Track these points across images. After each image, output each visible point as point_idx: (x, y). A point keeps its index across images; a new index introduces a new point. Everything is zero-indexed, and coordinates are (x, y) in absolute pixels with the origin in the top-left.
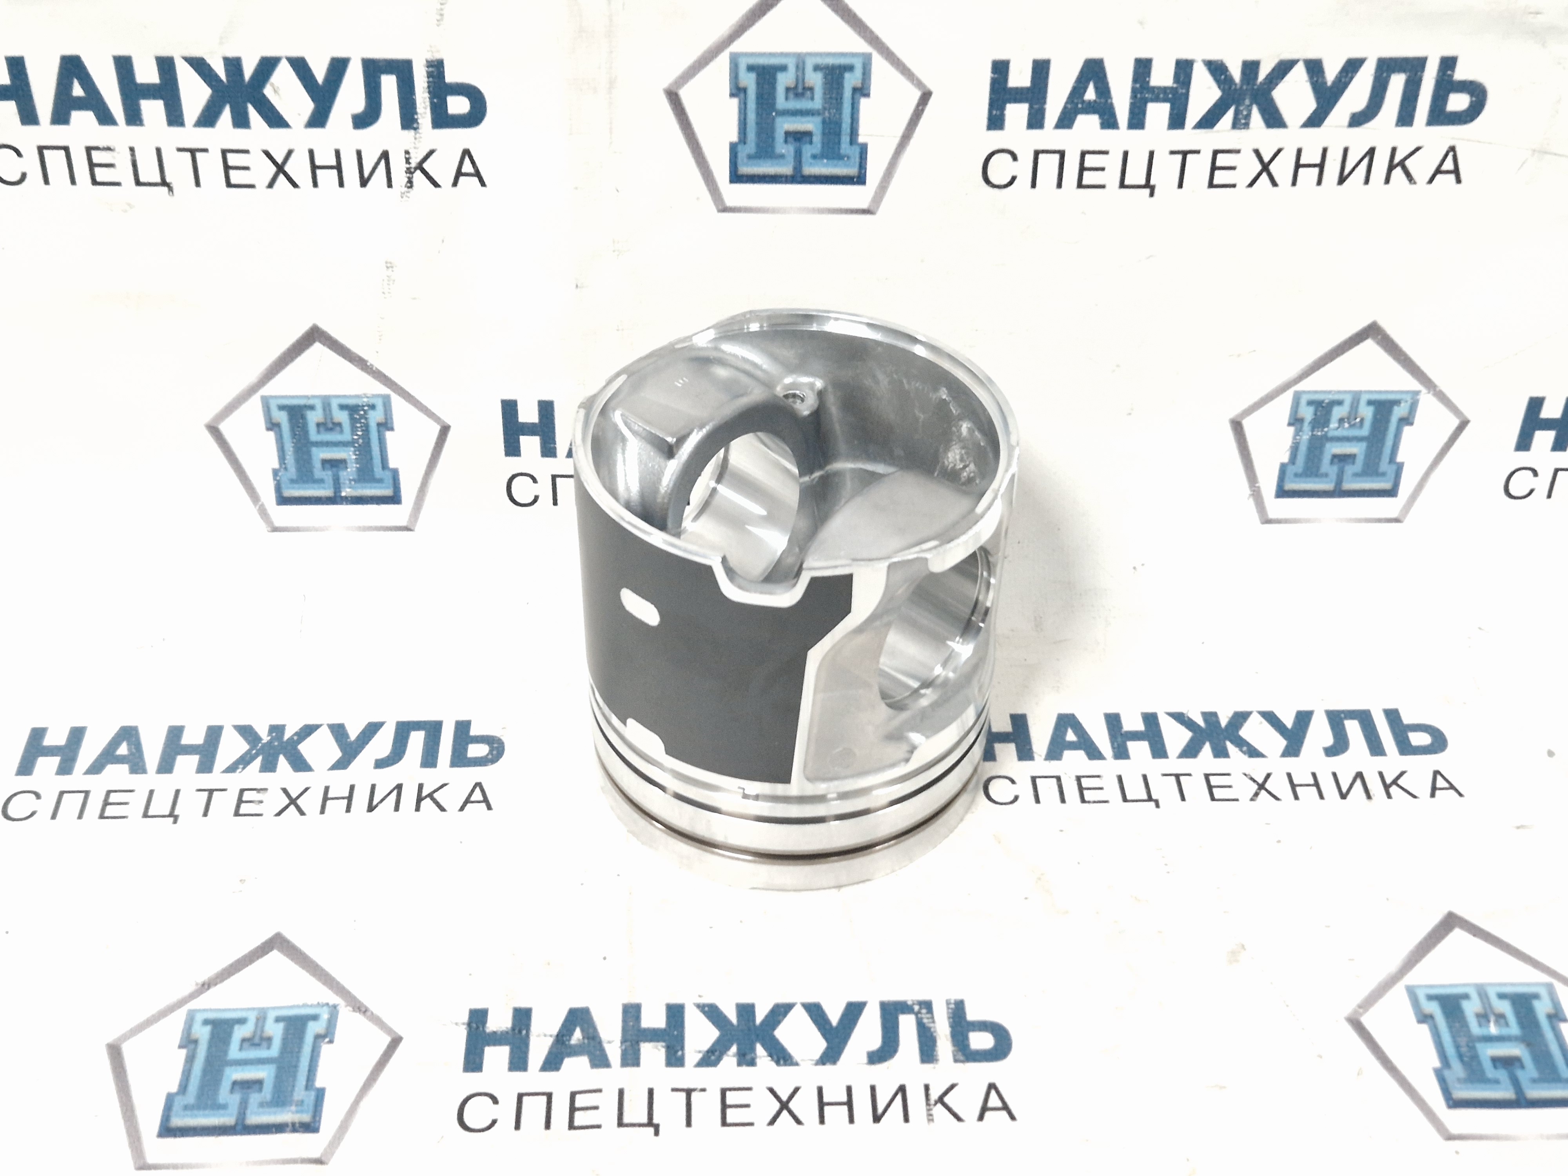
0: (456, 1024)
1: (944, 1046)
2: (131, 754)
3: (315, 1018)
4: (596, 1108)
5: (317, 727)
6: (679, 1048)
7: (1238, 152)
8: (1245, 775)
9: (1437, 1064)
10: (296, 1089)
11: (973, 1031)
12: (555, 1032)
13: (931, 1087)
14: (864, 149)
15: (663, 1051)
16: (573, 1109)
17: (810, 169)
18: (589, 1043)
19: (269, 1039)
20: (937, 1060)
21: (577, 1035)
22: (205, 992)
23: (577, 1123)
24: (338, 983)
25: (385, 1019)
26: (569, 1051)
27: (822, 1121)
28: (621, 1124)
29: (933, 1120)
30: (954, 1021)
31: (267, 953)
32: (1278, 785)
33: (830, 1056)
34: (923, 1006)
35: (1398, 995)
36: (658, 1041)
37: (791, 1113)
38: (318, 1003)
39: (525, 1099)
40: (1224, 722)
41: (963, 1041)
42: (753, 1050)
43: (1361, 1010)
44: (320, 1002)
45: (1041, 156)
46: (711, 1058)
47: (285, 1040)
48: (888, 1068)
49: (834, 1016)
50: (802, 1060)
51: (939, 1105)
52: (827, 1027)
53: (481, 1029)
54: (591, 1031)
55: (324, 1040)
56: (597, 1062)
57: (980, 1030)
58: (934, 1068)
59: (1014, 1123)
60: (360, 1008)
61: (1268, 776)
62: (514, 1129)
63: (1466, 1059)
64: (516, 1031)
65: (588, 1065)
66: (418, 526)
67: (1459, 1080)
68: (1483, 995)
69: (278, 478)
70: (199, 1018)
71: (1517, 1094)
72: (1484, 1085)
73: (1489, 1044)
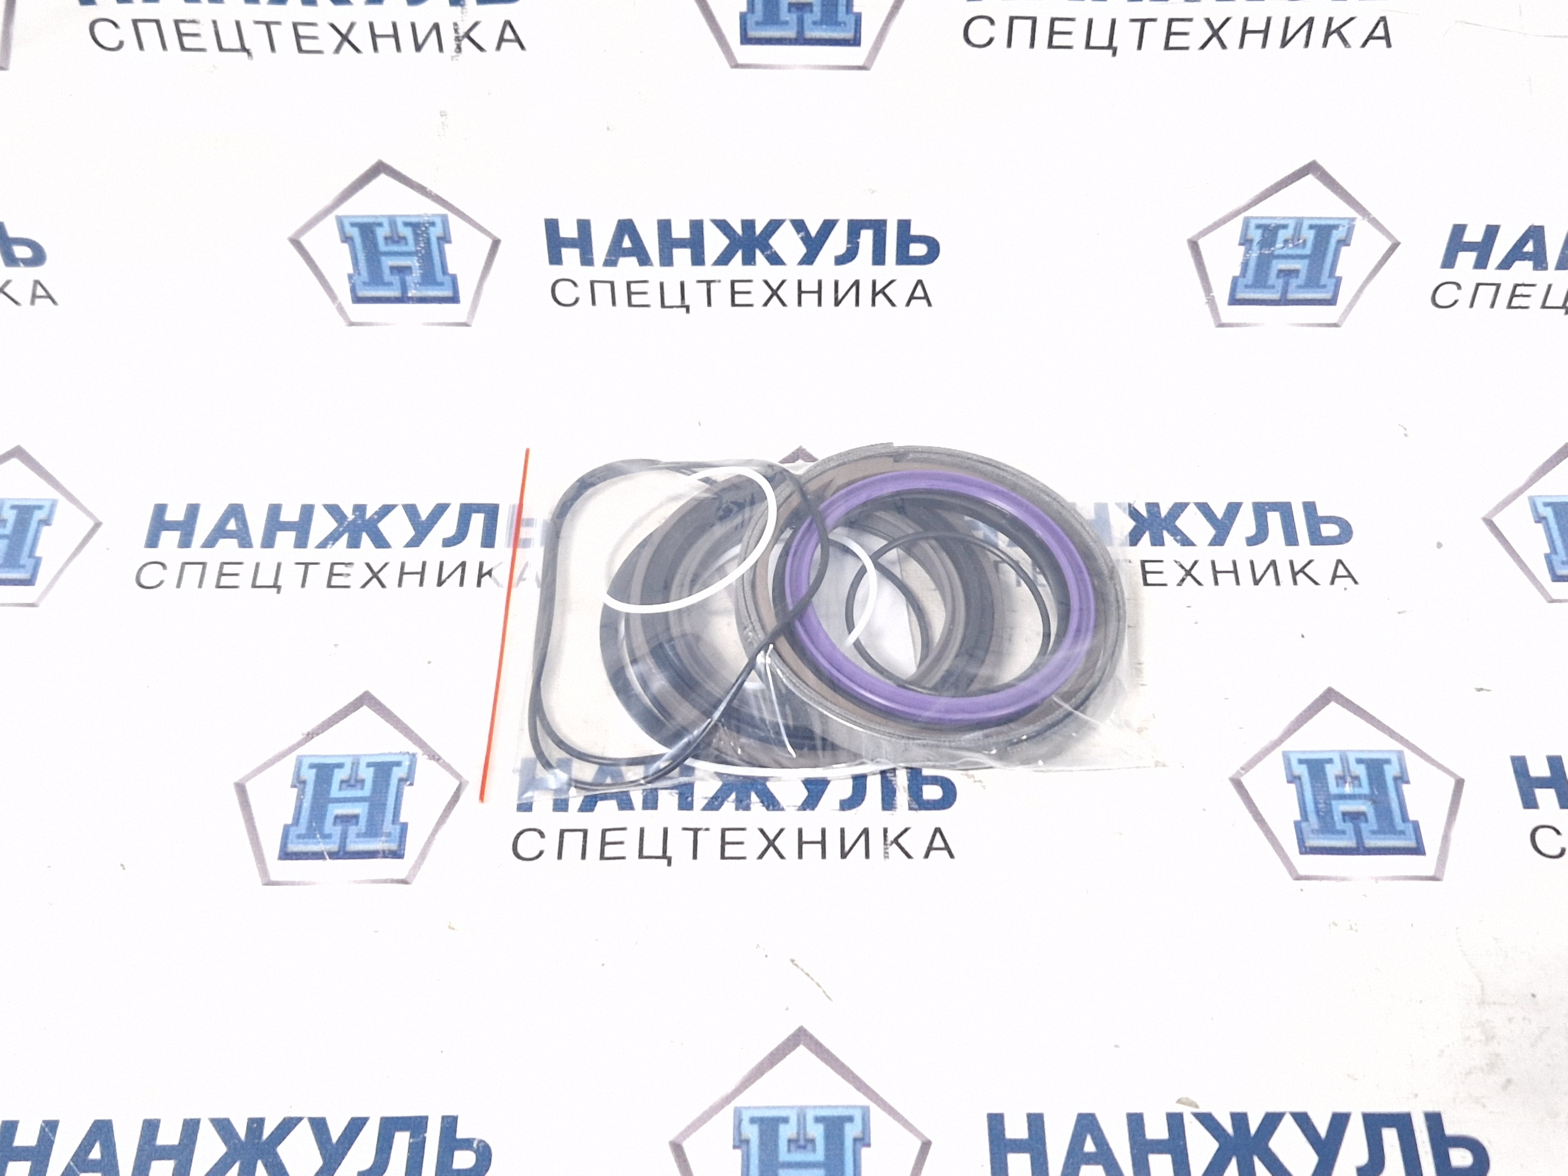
1: (902, 797)
2: (239, 529)
3: (398, 764)
5: (393, 507)
6: (689, 795)
7: (1190, 20)
8: (1176, 562)
10: (385, 823)
11: (927, 784)
13: (889, 830)
14: (858, 18)
15: (677, 796)
16: (604, 843)
17: (810, 34)
19: (363, 781)
20: (895, 808)
22: (309, 741)
23: (607, 855)
24: (416, 735)
25: (454, 766)
26: (601, 796)
27: (800, 856)
28: (641, 856)
29: (888, 857)
30: (911, 777)
31: (358, 709)
32: (1203, 572)
33: (810, 804)
35: (1275, 759)
36: (673, 788)
37: (776, 849)
38: (401, 753)
39: (566, 834)
40: (1164, 512)
41: (917, 793)
42: (749, 797)
43: (1242, 772)
44: (402, 751)
45: (1016, 22)
46: (714, 804)
47: (375, 783)
48: (856, 814)
50: (787, 806)
51: (894, 845)
55: (406, 783)
56: (624, 806)
57: (932, 784)
58: (893, 814)
59: (952, 860)
60: (434, 756)
61: (1196, 563)
62: (557, 859)
63: (1321, 814)
65: (616, 807)
66: (474, 323)
67: (1313, 831)
68: (1344, 760)
69: (353, 281)
70: (306, 763)
71: (1358, 843)
72: (1333, 836)
73: (1342, 802)
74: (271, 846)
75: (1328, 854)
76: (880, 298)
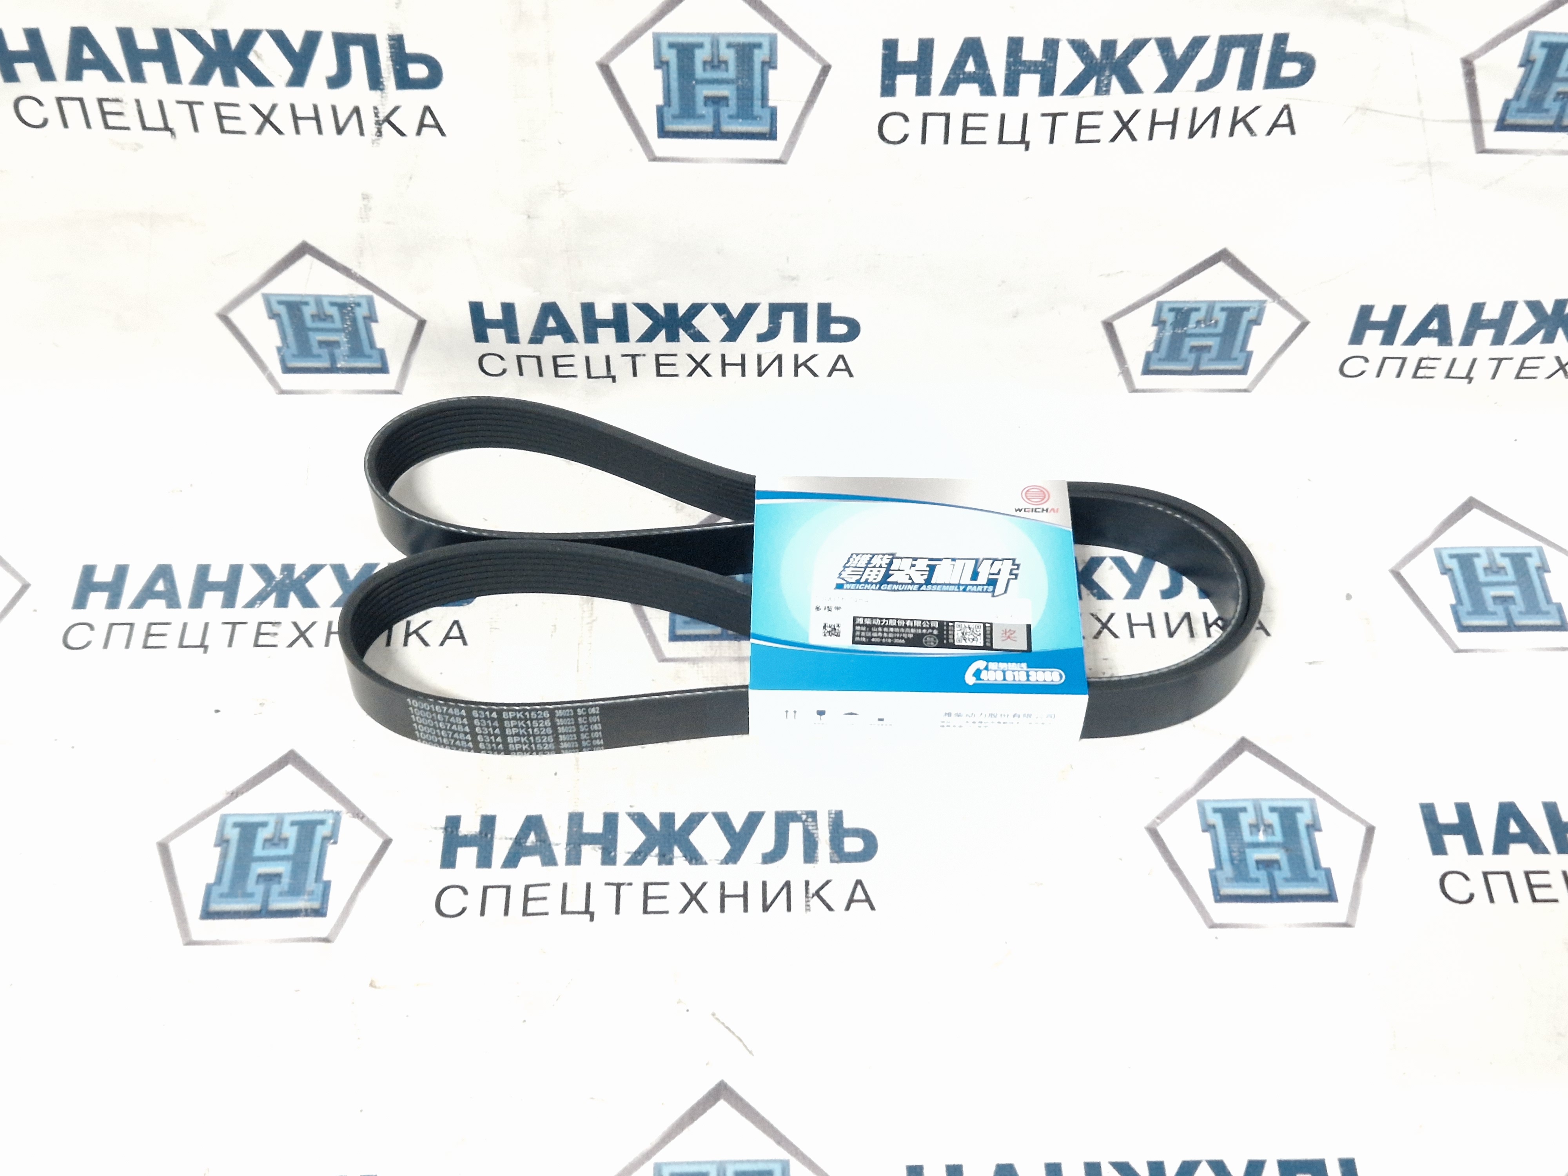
0: (436, 828)
1: (824, 850)
2: (167, 590)
3: (322, 822)
4: (545, 898)
5: (321, 567)
6: (612, 850)
7: (1101, 113)
8: (1093, 615)
9: (1213, 866)
10: (308, 882)
11: (848, 836)
12: (514, 836)
13: (810, 883)
14: (774, 112)
15: (600, 852)
16: (527, 899)
18: (541, 845)
19: (286, 840)
20: (817, 861)
21: (532, 838)
22: (232, 800)
23: (529, 911)
24: (340, 794)
25: (379, 824)
26: (524, 852)
27: (722, 910)
28: (564, 912)
29: (809, 910)
30: (833, 829)
31: (283, 767)
32: (1119, 624)
33: (732, 857)
34: (809, 816)
35: (1190, 808)
36: (596, 844)
37: (698, 903)
38: (325, 811)
39: (489, 890)
40: (1081, 566)
41: (839, 845)
42: (672, 851)
43: (1158, 821)
44: (327, 810)
46: (637, 858)
47: (299, 841)
48: (777, 867)
49: (738, 824)
50: (709, 860)
51: (816, 898)
52: (732, 832)
53: (455, 833)
54: (543, 835)
55: (329, 842)
56: (547, 861)
57: (853, 836)
58: (814, 867)
59: (873, 912)
60: (358, 815)
61: (1111, 616)
62: (479, 915)
63: (1236, 862)
64: (483, 835)
65: (540, 863)
66: (404, 392)
67: (1227, 879)
68: (1258, 809)
69: (282, 354)
70: (230, 821)
71: (1271, 891)
72: (1247, 884)
73: (1256, 850)
74: (193, 905)
75: (1242, 901)
76: (803, 370)
